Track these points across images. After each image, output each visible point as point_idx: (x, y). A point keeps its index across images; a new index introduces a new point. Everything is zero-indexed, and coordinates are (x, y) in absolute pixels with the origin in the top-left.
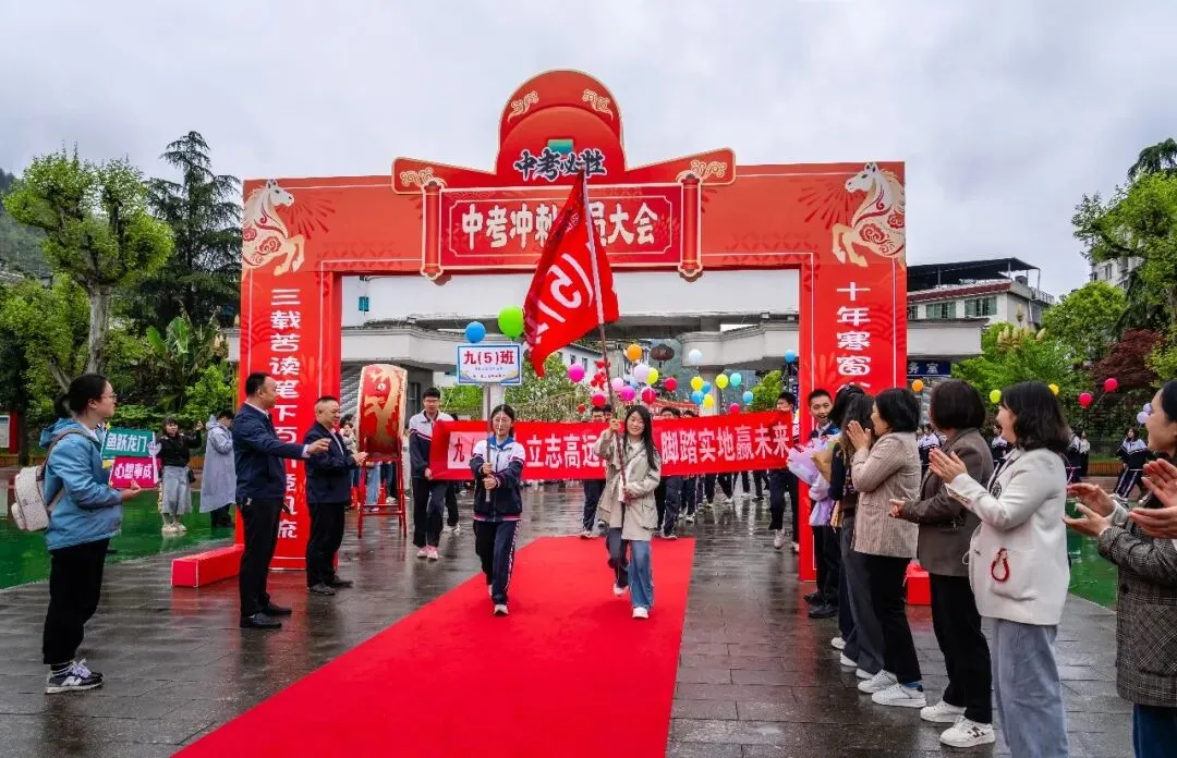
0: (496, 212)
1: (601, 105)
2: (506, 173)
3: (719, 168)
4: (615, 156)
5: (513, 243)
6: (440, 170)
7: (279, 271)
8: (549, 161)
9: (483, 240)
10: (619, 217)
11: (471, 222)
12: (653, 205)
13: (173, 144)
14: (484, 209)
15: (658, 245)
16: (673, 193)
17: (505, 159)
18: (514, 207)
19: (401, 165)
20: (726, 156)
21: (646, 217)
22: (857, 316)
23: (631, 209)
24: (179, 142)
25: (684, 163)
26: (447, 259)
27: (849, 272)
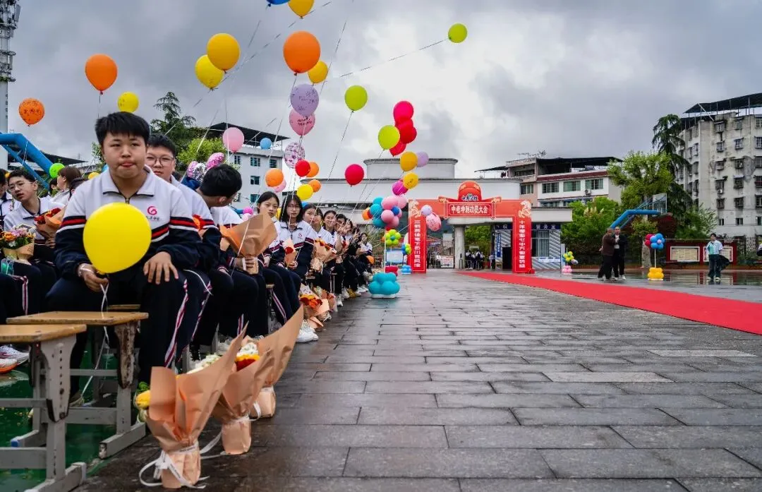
0: (458, 207)
1: (478, 188)
2: (460, 200)
3: (499, 200)
4: (480, 197)
5: (461, 213)
6: (447, 199)
7: (416, 217)
8: (468, 198)
9: (456, 212)
10: (481, 208)
11: (453, 209)
12: (488, 207)
13: (161, 99)
14: (456, 206)
15: (488, 213)
16: (491, 204)
17: (460, 197)
18: (461, 206)
19: (440, 198)
20: (500, 198)
21: (486, 209)
22: (523, 227)
23: (483, 207)
24: (164, 99)
25: (493, 199)
26: (449, 215)
27: (521, 219)
